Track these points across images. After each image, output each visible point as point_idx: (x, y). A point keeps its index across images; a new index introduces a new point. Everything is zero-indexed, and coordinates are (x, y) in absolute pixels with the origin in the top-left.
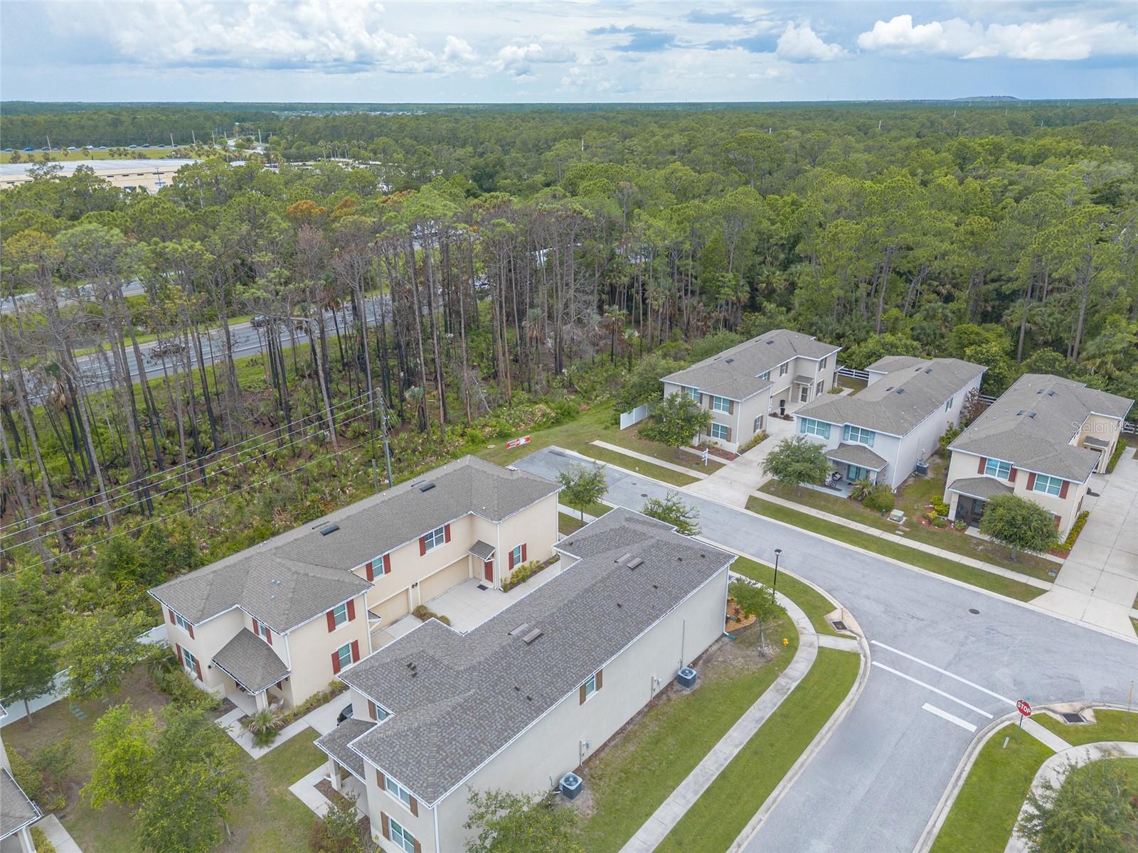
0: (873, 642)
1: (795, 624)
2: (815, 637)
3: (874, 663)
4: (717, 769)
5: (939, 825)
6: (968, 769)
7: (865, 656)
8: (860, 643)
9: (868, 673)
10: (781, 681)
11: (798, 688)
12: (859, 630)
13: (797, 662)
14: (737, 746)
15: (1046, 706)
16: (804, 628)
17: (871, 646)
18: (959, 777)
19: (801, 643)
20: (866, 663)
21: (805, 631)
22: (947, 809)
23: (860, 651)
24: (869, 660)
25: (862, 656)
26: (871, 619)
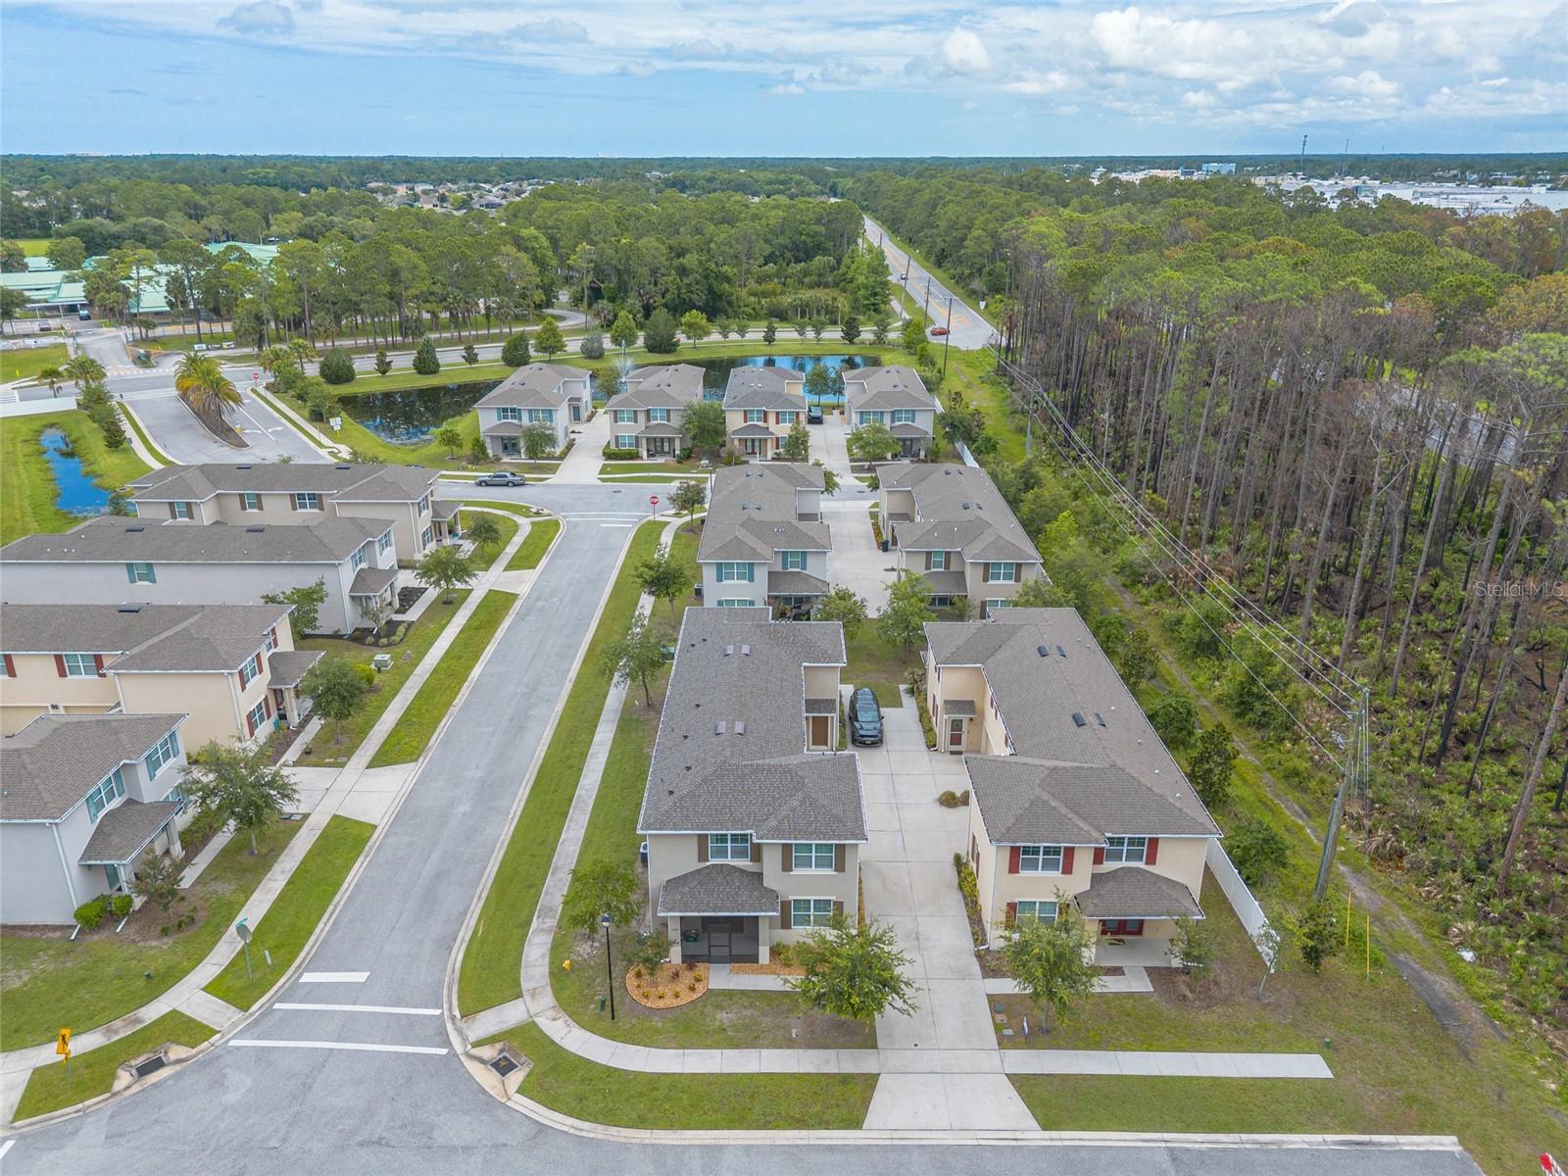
0: (444, 1051)
1: (570, 1021)
2: (533, 1011)
3: (438, 1012)
4: (572, 817)
5: (358, 864)
6: (321, 925)
7: (453, 1018)
8: (464, 1039)
9: (445, 991)
10: (551, 922)
11: (529, 923)
12: (472, 1067)
13: (543, 956)
14: (565, 840)
15: (184, 1064)
16: (554, 1019)
17: (447, 1043)
18: (332, 914)
19: (549, 988)
20: (450, 1009)
21: (551, 1013)
22: (348, 880)
23: (461, 1024)
24: (446, 1013)
25: (459, 1016)
26: (455, 1100)
